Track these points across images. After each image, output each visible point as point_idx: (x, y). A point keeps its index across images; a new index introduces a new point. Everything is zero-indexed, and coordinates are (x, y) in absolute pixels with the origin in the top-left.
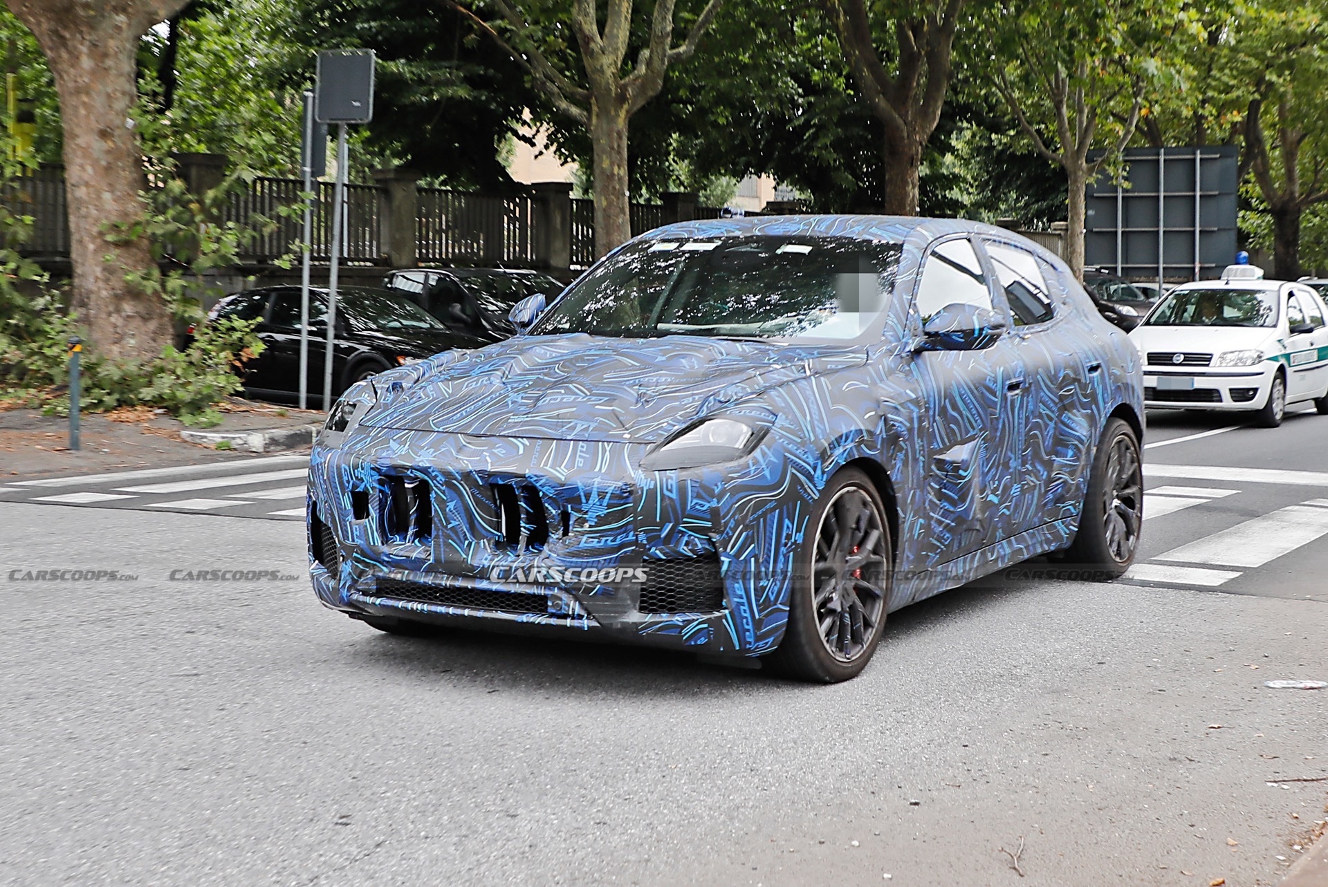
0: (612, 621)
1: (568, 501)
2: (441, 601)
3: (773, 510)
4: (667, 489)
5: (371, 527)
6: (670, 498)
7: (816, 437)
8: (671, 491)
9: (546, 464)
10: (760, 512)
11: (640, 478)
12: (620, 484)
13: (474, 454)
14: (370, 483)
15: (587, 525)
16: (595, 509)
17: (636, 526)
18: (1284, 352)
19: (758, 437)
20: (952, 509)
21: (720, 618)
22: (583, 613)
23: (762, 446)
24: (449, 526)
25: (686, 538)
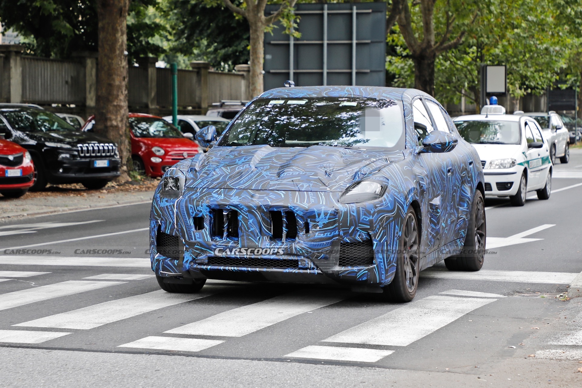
0: (328, 270)
1: (309, 217)
2: (243, 265)
3: (392, 221)
4: (352, 212)
5: (206, 233)
6: (353, 216)
7: (403, 190)
8: (354, 212)
9: (297, 201)
10: (388, 222)
11: (341, 207)
12: (334, 209)
13: (259, 198)
14: (205, 213)
15: (318, 228)
16: (322, 221)
17: (339, 228)
18: (526, 160)
19: (384, 189)
20: (434, 228)
21: (373, 268)
22: (314, 267)
23: (386, 193)
24: (249, 231)
25: (359, 233)
